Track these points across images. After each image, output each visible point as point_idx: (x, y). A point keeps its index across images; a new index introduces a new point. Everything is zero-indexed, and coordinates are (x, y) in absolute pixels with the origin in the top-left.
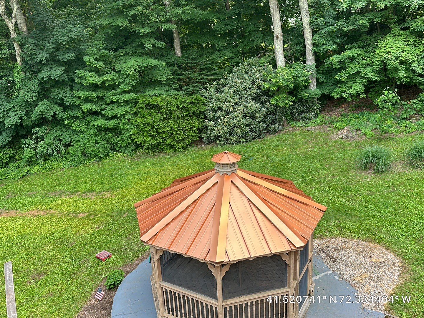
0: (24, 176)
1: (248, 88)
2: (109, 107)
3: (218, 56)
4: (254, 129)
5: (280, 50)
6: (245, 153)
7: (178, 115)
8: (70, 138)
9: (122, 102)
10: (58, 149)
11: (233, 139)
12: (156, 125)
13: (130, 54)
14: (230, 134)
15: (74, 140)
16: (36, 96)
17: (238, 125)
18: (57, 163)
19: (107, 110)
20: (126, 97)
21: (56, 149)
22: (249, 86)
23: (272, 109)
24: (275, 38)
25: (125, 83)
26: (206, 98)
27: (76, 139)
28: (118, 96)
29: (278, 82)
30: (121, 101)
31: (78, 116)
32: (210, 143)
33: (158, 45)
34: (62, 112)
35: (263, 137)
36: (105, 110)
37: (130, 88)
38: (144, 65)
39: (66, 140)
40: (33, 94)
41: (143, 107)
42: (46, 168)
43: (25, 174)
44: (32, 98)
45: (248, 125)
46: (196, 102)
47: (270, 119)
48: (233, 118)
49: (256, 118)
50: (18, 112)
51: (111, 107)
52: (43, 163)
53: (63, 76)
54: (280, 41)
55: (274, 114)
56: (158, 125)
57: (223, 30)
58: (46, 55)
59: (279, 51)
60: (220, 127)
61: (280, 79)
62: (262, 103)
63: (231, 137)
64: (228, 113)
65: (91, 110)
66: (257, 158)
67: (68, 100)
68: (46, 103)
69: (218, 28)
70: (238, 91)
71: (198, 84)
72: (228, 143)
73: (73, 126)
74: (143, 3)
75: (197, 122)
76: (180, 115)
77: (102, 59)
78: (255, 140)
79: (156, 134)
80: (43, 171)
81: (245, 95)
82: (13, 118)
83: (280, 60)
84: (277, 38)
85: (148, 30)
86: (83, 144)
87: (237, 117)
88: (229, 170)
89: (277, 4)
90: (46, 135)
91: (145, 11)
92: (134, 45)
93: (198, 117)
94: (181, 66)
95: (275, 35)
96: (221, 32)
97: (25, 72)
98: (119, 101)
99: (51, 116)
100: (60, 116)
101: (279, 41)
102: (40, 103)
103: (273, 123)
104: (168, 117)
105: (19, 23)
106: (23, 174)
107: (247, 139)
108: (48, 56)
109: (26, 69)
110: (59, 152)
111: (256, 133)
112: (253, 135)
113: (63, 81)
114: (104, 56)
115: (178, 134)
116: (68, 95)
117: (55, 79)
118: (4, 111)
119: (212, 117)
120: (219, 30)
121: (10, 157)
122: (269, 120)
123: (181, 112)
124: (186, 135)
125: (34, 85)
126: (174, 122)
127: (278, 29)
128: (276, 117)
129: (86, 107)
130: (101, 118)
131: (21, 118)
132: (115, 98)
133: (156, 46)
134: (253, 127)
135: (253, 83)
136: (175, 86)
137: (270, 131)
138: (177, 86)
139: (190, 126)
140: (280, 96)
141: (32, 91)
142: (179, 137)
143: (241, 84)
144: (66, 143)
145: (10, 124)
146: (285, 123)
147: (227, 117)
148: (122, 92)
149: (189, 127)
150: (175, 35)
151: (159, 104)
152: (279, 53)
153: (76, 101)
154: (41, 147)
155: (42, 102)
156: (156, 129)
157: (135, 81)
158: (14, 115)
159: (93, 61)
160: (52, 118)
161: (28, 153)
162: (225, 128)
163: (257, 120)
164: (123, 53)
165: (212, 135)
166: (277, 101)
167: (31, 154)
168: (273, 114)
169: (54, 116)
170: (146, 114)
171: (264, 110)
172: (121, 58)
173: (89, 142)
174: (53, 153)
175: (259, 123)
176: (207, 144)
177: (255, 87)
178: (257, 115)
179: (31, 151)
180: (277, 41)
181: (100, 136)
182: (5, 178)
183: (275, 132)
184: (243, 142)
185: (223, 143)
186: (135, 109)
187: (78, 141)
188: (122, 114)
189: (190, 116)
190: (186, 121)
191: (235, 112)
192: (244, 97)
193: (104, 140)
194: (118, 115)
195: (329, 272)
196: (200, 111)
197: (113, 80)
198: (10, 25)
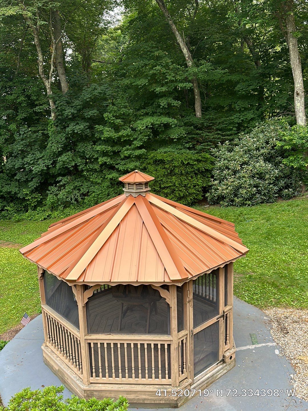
0: (45, 219)
1: (260, 147)
2: (123, 162)
3: (238, 117)
4: (263, 191)
5: (301, 107)
6: (246, 215)
7: (182, 171)
8: (88, 189)
9: (134, 158)
10: (76, 197)
11: (237, 200)
12: (159, 180)
13: (150, 114)
14: (236, 195)
15: (91, 191)
16: (62, 148)
17: (244, 186)
18: (75, 210)
19: (120, 164)
20: (138, 152)
21: (74, 197)
22: (263, 145)
23: (287, 171)
24: (295, 94)
25: (138, 139)
26: (216, 157)
27: (93, 190)
28: (131, 151)
29: (292, 140)
30: (133, 156)
31: (96, 169)
32: (215, 204)
33: (174, 104)
34: (84, 164)
35: (274, 202)
36: (119, 165)
37: (142, 144)
38: (157, 122)
39: (84, 190)
40: (59, 145)
41: (151, 162)
42: (65, 214)
43: (46, 217)
44: (58, 148)
45: (256, 186)
46: (203, 159)
47: (284, 182)
48: (239, 178)
49: (266, 180)
50: (46, 161)
51: (125, 162)
52: (62, 209)
53: (86, 131)
54: (301, 98)
55: (290, 178)
56: (162, 180)
57: (244, 91)
58: (72, 111)
59: (299, 108)
60: (225, 187)
61: (295, 137)
62: (277, 165)
63: (236, 199)
64: (235, 172)
65: (106, 163)
66: (256, 221)
67: (88, 153)
68: (69, 154)
69: (239, 88)
70: (249, 151)
71: (209, 143)
72: (233, 205)
73: (91, 178)
74: (163, 63)
75: (201, 180)
76: (183, 172)
77: (122, 117)
78: (263, 204)
79: (159, 189)
80: (62, 216)
81: (257, 154)
82: (40, 165)
83: (300, 118)
84: (298, 94)
85: (164, 89)
86: (97, 195)
87: (244, 177)
88: (134, 191)
89: (299, 58)
90: (68, 184)
91: (164, 70)
92: (154, 105)
93: (204, 176)
94: (198, 126)
95: (295, 91)
96: (242, 92)
97: (57, 126)
98: (131, 156)
99: (72, 166)
100: (80, 167)
101: (299, 98)
102: (64, 154)
103: (287, 187)
104: (172, 173)
105: (62, 86)
106: (44, 217)
107: (254, 202)
108: (75, 112)
109: (58, 123)
110: (76, 200)
111: (265, 196)
112: (261, 198)
113: (86, 135)
114: (124, 114)
115: (180, 191)
116: (89, 149)
117: (77, 132)
118: (35, 159)
119: (218, 176)
120: (241, 91)
121: (37, 201)
122: (282, 183)
123: (185, 169)
124: (188, 193)
125: (62, 138)
126: (178, 178)
127: (299, 85)
128: (291, 181)
129: (101, 160)
130: (116, 172)
131: (47, 166)
132: (127, 153)
133: (172, 105)
134: (262, 189)
135: (267, 143)
136: (187, 145)
137: (283, 195)
138: (190, 145)
139: (194, 184)
140: (295, 156)
141: (59, 142)
142: (181, 193)
143: (254, 143)
144: (83, 193)
145: (36, 171)
146: (304, 189)
147: (233, 177)
148: (135, 148)
149: (192, 185)
150: (196, 97)
151: (165, 159)
152: (299, 111)
153: (95, 154)
154: (62, 194)
155: (67, 153)
156: (160, 184)
157: (147, 137)
158: (42, 163)
159: (111, 117)
160: (73, 168)
161: (50, 199)
162: (229, 188)
163: (267, 182)
164: (143, 113)
165: (215, 195)
166: (292, 162)
167: (53, 199)
168: (288, 177)
169: (76, 166)
170: (152, 168)
171: (276, 171)
172: (142, 117)
173: (101, 193)
174: (71, 201)
175: (269, 185)
176: (211, 205)
177: (269, 146)
178: (267, 176)
179: (53, 198)
180: (297, 98)
181: (112, 189)
182: (30, 219)
183: (289, 197)
184: (249, 205)
185: (227, 204)
186: (144, 165)
187: (94, 192)
188: (132, 168)
189: (196, 174)
190: (190, 178)
191: (242, 172)
192: (254, 156)
193: (116, 193)
194: (129, 170)
195: (270, 344)
196: (205, 169)
197: (128, 135)
198: (47, 84)
